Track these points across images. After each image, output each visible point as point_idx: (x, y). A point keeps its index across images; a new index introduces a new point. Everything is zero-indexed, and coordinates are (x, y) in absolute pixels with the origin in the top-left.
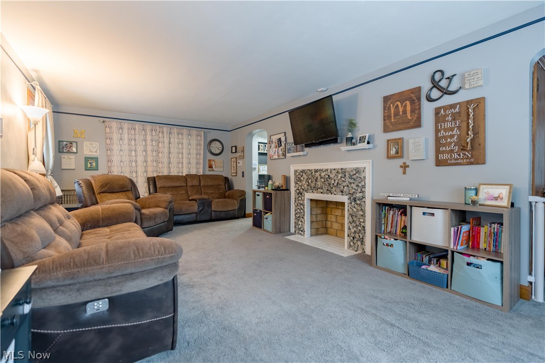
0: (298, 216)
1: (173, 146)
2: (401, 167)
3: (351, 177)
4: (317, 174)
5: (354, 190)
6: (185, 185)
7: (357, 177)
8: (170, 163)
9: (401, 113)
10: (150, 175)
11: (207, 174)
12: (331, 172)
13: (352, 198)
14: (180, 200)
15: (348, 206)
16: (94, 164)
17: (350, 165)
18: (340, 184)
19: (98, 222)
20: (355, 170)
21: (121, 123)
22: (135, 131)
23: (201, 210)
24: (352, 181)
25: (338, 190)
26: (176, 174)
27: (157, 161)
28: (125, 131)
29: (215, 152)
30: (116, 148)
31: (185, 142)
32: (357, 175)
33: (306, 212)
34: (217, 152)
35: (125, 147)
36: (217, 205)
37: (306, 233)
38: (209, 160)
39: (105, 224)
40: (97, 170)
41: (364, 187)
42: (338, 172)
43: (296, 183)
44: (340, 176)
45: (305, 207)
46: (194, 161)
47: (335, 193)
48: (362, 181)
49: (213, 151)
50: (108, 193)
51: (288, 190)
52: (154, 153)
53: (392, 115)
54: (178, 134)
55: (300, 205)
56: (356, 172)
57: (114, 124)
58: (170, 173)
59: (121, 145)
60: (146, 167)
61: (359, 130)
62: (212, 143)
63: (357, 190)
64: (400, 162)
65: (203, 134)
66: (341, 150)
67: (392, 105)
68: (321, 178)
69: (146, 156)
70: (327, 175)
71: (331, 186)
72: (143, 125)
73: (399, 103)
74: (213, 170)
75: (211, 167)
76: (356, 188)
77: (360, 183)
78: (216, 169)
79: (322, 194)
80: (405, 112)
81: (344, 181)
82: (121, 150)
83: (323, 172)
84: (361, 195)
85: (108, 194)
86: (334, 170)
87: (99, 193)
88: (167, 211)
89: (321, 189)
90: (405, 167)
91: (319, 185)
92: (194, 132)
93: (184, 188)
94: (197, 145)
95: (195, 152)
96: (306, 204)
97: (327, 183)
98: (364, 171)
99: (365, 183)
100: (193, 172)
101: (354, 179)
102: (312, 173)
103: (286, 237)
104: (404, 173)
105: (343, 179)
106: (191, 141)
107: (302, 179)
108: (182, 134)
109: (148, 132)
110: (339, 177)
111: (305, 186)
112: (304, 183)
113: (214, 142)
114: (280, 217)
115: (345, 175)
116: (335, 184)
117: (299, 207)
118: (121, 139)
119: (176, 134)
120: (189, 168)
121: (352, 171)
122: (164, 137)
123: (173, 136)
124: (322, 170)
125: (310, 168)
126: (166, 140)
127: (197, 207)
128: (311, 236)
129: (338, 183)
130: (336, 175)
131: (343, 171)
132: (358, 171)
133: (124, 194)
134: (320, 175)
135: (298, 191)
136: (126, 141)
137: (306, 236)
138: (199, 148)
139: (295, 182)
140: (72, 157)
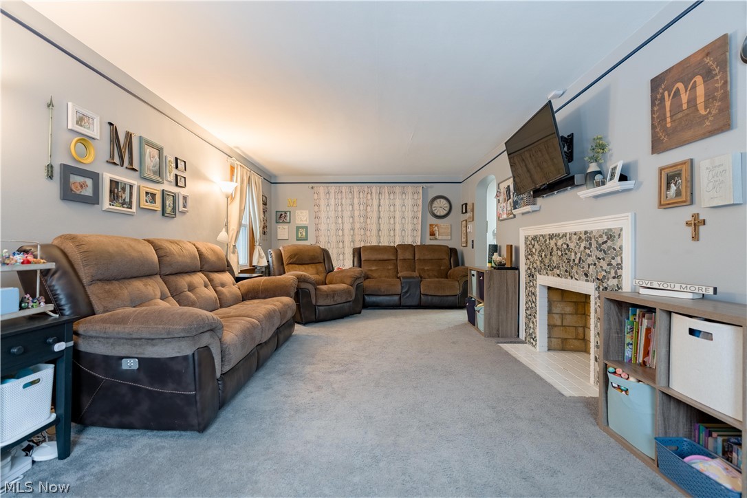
0: (529, 312)
1: (383, 209)
2: (688, 224)
3: (599, 248)
4: (553, 242)
5: (604, 273)
6: (394, 258)
7: (609, 248)
8: (380, 230)
9: (685, 106)
10: (358, 245)
11: (427, 244)
12: (570, 239)
13: (601, 288)
14: (386, 277)
15: (596, 303)
16: (304, 234)
17: (597, 224)
18: (583, 261)
19: (257, 292)
20: (606, 234)
21: (328, 187)
22: (341, 195)
23: (406, 292)
24: (601, 255)
25: (581, 271)
26: (386, 244)
27: (365, 229)
28: (332, 195)
29: (438, 214)
30: (323, 215)
31: (398, 202)
32: (609, 243)
33: (538, 307)
34: (443, 213)
35: (332, 214)
36: (428, 287)
37: (538, 343)
38: (430, 225)
39: (264, 296)
40: (307, 240)
41: (619, 266)
42: (580, 238)
43: (527, 259)
44: (583, 245)
45: (538, 298)
46: (409, 227)
47: (577, 276)
48: (617, 256)
49: (435, 212)
50: (297, 264)
51: (517, 269)
52: (362, 218)
53: (668, 114)
54: (389, 193)
55: (531, 294)
56: (608, 238)
57: (322, 189)
58: (380, 242)
59: (328, 212)
60: (353, 235)
61: (611, 155)
62: (435, 202)
63: (609, 272)
64: (686, 213)
65: (421, 191)
66: (579, 196)
67: (666, 93)
68: (558, 248)
69: (353, 222)
70: (565, 243)
71: (571, 263)
72: (350, 187)
73: (680, 86)
74: (436, 239)
75: (432, 234)
76: (607, 268)
77: (613, 258)
78: (440, 238)
79: (558, 278)
80: (692, 101)
81: (589, 256)
82: (328, 218)
83: (560, 239)
84: (615, 282)
85: (297, 266)
86: (575, 234)
87: (287, 264)
88: (353, 290)
89: (558, 269)
90: (697, 224)
91: (555, 263)
92: (410, 189)
93: (392, 261)
94: (414, 205)
95: (410, 215)
96: (538, 294)
97: (565, 259)
98: (619, 235)
99: (621, 258)
100: (409, 241)
101: (604, 251)
102: (546, 240)
103: (500, 345)
104: (696, 237)
105: (588, 251)
106: (406, 202)
107: (534, 250)
108: (394, 193)
109: (356, 195)
110: (582, 248)
111: (538, 263)
112: (536, 257)
113: (438, 200)
114: (498, 312)
115: (590, 244)
116: (577, 261)
117: (530, 298)
118: (328, 205)
119: (387, 194)
120: (403, 237)
121: (601, 236)
122: (372, 199)
123: (383, 197)
124: (559, 234)
125: (543, 233)
126: (375, 203)
127: (400, 287)
128: (548, 350)
129: (580, 258)
130: (577, 244)
131: (588, 236)
132: (610, 235)
133: (313, 266)
134: (556, 244)
135: (529, 271)
136: (332, 207)
137: (538, 347)
138: (415, 210)
139: (525, 256)
140: (286, 226)
